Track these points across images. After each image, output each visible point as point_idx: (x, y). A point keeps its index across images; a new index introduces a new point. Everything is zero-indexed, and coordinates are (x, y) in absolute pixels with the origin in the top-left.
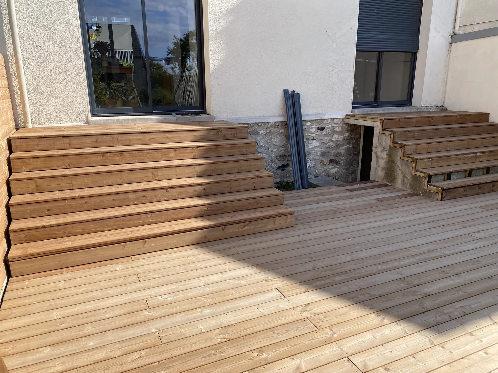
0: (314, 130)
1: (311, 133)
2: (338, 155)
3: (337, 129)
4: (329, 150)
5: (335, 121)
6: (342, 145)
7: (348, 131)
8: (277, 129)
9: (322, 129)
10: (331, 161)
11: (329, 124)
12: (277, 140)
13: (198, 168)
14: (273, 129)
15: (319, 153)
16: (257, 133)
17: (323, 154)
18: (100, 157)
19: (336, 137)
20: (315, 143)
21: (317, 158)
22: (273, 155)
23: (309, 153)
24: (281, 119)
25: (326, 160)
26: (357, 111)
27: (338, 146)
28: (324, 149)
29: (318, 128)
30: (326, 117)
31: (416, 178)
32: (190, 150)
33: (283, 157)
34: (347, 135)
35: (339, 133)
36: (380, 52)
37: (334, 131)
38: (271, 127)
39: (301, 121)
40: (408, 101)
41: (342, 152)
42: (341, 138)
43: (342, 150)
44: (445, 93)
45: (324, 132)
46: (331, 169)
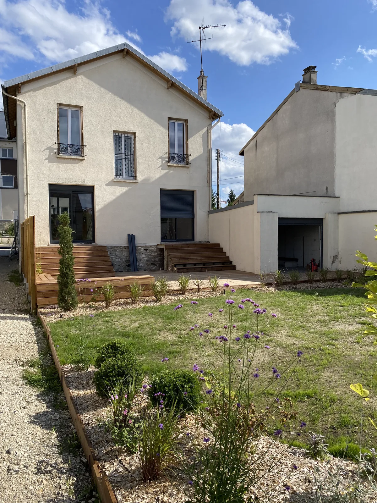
0: (142, 250)
1: (141, 251)
2: (155, 261)
3: (154, 250)
4: (150, 259)
5: (153, 247)
6: (157, 257)
7: (159, 251)
8: (125, 249)
9: (146, 250)
10: (152, 264)
11: (150, 248)
12: (125, 254)
13: (85, 258)
14: (123, 249)
15: (146, 260)
16: (116, 251)
17: (147, 261)
18: (53, 254)
19: (153, 254)
20: (143, 256)
21: (145, 262)
22: (124, 260)
23: (141, 260)
24: (127, 245)
25: (149, 263)
26: (163, 243)
27: (155, 257)
28: (148, 259)
29: (145, 250)
30: (148, 245)
31: (172, 266)
32: (83, 253)
33: (128, 261)
34: (159, 253)
35: (155, 252)
36: (176, 218)
37: (152, 251)
38: (123, 248)
39: (135, 246)
40: (193, 239)
41: (157, 260)
42: (156, 254)
43: (157, 259)
44: (208, 235)
45: (148, 251)
46: (152, 267)
